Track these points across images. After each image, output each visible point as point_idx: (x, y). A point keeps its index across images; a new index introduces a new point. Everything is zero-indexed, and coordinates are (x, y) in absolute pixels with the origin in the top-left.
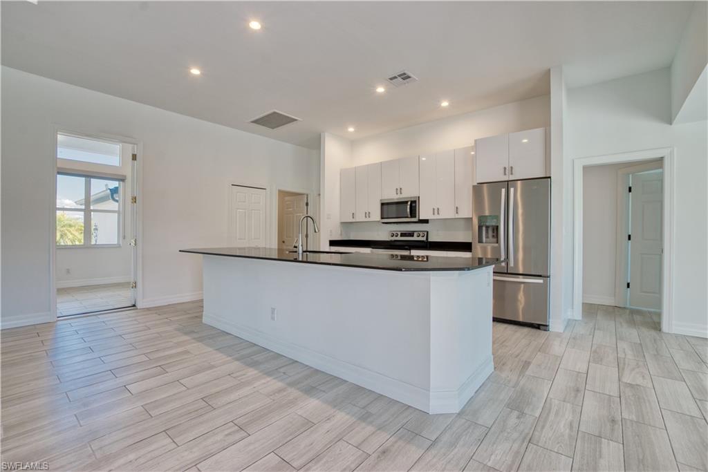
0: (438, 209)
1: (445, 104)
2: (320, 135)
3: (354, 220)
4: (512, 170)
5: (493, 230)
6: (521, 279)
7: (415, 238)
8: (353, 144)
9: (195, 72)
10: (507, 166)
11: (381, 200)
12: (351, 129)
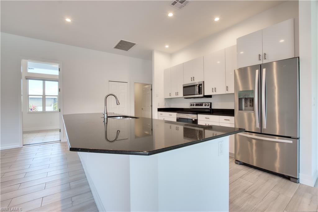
0: (215, 88)
1: (217, 19)
2: (152, 52)
3: (170, 97)
4: (265, 57)
5: (250, 101)
6: (277, 139)
7: (203, 107)
8: (171, 55)
9: (68, 20)
10: (261, 54)
11: (183, 85)
12: (167, 46)
